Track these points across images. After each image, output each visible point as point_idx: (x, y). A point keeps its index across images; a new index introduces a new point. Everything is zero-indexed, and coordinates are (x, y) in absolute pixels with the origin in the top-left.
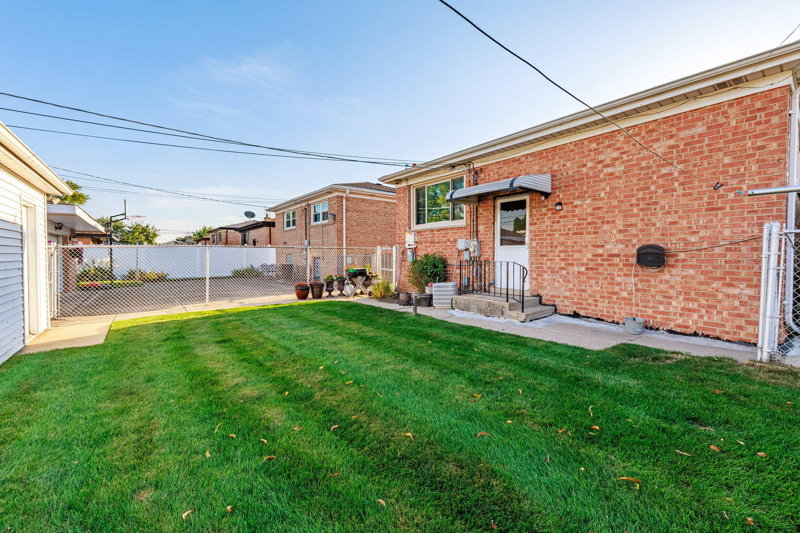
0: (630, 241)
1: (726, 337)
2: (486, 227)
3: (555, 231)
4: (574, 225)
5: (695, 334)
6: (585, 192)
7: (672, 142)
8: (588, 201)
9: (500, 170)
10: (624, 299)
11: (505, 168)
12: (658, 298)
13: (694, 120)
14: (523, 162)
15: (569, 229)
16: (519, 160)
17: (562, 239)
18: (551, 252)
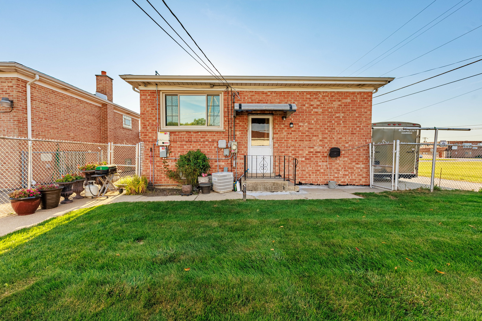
0: (324, 145)
2: (242, 133)
3: (289, 138)
4: (299, 136)
5: (347, 185)
6: (305, 119)
7: (340, 103)
8: (306, 124)
9: (253, 97)
10: (322, 173)
11: (257, 96)
12: (335, 171)
13: (347, 96)
14: (269, 96)
15: (297, 138)
16: (266, 93)
17: (293, 143)
18: (287, 150)
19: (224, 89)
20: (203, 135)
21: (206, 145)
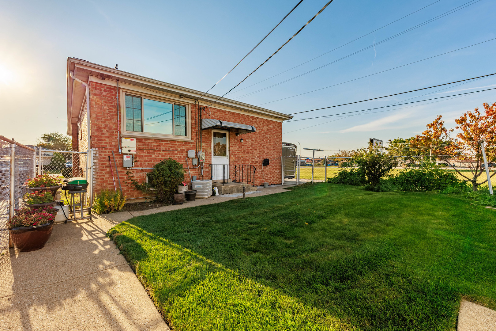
0: (260, 157)
1: (276, 184)
2: (207, 145)
3: (240, 151)
4: (246, 149)
5: (271, 185)
6: (249, 137)
7: (267, 128)
8: (250, 141)
9: (216, 114)
10: (259, 177)
11: (218, 113)
12: (266, 175)
13: (271, 123)
14: (227, 114)
15: (245, 151)
16: (225, 112)
17: (243, 155)
18: (239, 160)
19: (193, 102)
20: (172, 144)
21: (176, 154)
